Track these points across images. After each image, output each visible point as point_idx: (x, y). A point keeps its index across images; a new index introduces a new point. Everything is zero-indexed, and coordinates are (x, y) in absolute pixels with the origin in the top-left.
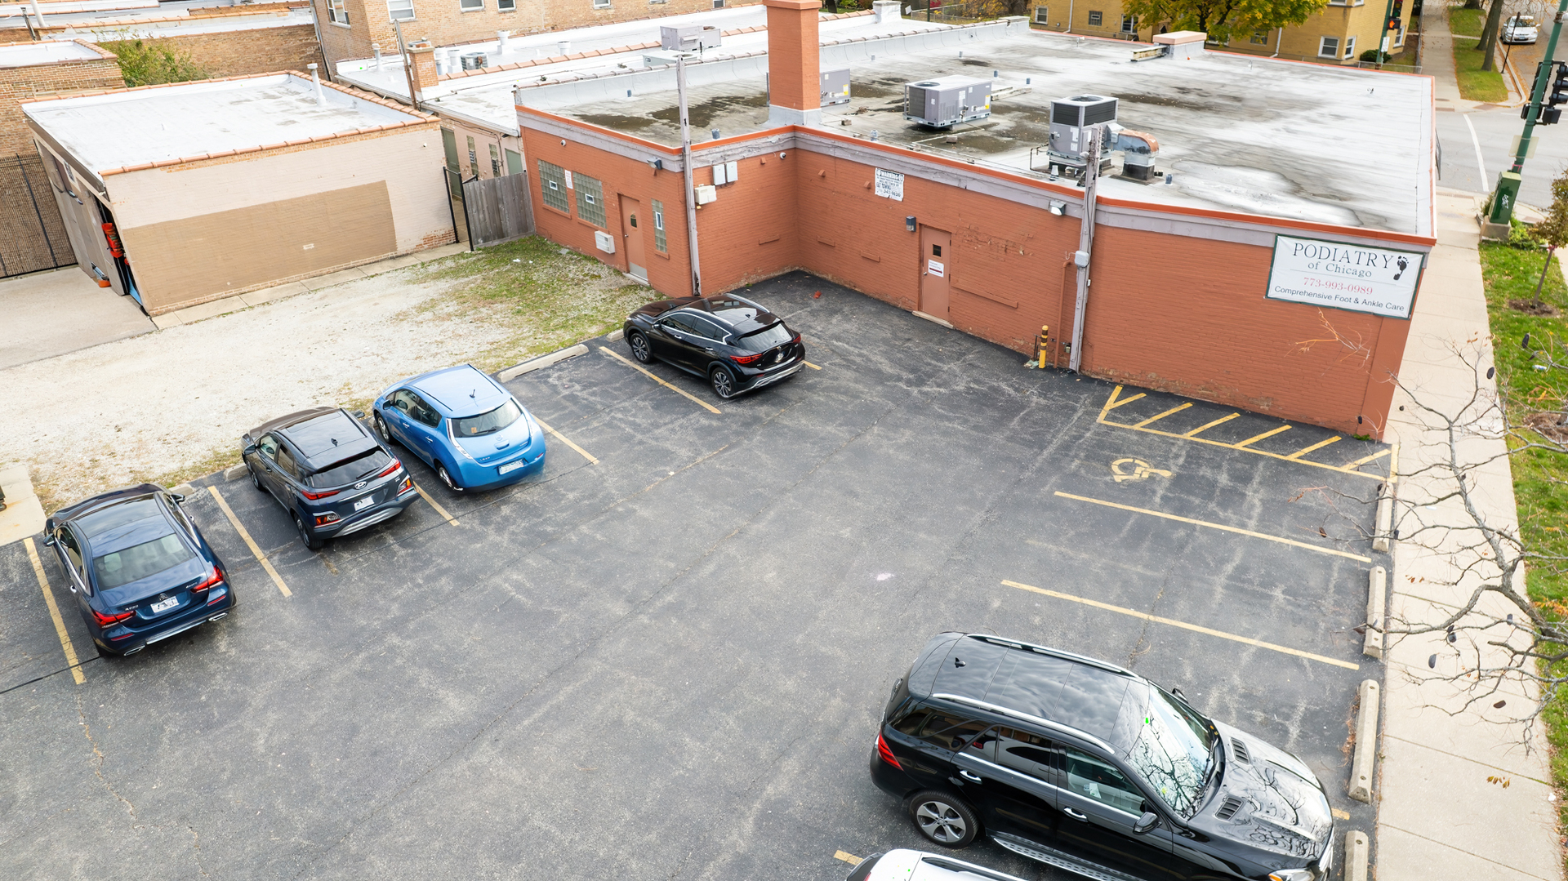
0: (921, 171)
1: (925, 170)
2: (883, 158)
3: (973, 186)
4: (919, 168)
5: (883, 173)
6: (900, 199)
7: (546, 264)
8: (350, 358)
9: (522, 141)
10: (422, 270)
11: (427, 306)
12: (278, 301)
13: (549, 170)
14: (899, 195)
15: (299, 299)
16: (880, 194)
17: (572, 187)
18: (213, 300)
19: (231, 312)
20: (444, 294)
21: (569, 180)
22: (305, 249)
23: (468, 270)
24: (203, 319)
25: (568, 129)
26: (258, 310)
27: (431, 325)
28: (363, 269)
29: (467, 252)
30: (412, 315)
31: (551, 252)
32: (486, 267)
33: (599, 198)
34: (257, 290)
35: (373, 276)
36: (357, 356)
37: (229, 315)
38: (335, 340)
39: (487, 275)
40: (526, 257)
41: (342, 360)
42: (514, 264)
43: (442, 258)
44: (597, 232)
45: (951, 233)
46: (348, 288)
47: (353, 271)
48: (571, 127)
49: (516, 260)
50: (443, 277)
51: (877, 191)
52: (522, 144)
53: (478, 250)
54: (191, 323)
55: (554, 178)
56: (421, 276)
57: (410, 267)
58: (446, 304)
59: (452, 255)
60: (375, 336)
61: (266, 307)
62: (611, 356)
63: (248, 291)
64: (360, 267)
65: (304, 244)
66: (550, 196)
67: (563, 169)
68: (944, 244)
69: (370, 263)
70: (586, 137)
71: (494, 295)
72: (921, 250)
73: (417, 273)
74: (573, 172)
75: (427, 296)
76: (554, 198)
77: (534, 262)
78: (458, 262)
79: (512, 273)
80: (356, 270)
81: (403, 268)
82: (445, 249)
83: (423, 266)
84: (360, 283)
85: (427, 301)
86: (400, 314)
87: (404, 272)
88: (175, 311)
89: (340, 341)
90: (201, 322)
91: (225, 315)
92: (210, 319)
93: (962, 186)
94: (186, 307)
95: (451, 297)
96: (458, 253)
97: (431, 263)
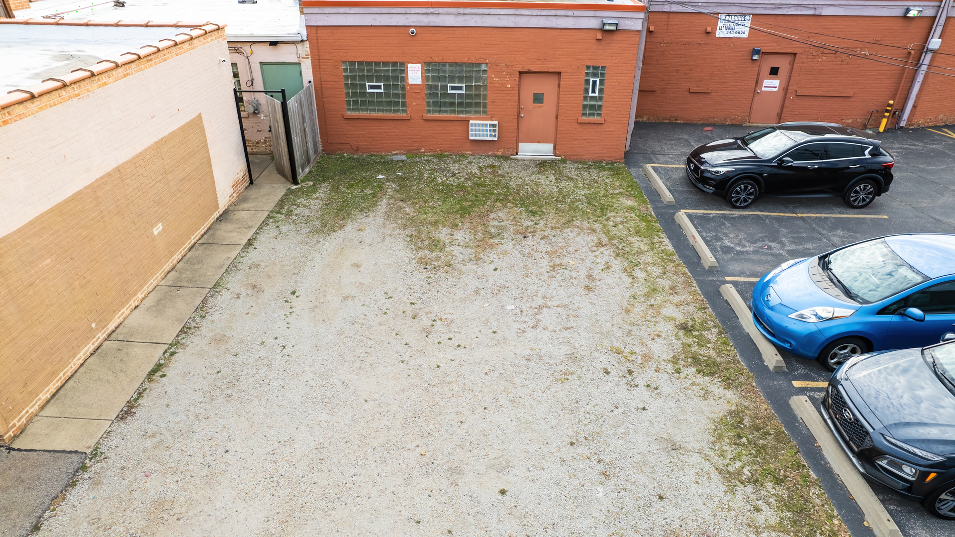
0: (773, 8)
1: (780, 6)
2: (731, 4)
3: (826, 12)
5: (728, 18)
6: (745, 35)
7: (420, 171)
8: (525, 325)
9: (308, 46)
10: (294, 217)
11: (426, 243)
12: (198, 319)
13: (368, 70)
14: (744, 33)
15: (222, 303)
16: (722, 35)
17: (419, 81)
18: (82, 365)
19: (161, 365)
20: (405, 227)
21: (415, 74)
22: (156, 233)
23: (357, 199)
24: (135, 396)
25: (427, 14)
26: (195, 342)
27: (495, 256)
28: (210, 241)
29: (294, 187)
30: (443, 257)
31: (384, 162)
32: (368, 191)
33: (477, 84)
34: (125, 319)
35: (250, 243)
36: (527, 319)
37: (165, 370)
38: (441, 319)
39: (391, 197)
40: (380, 172)
41: (524, 332)
42: (388, 180)
43: (282, 201)
44: (471, 122)
45: (795, 54)
46: (257, 266)
47: (202, 248)
48: (435, 9)
49: (380, 177)
50: (348, 214)
51: (719, 34)
52: (308, 49)
53: (303, 181)
54: (127, 412)
55: (378, 79)
56: (318, 223)
57: (271, 220)
58: (443, 234)
59: (286, 195)
60: (477, 292)
61: (199, 333)
62: (710, 214)
63: (117, 328)
64: (200, 241)
65: (153, 226)
66: (363, 103)
67: (402, 64)
68: (783, 64)
69: (205, 233)
70: (468, 17)
71: (462, 208)
72: (758, 74)
73: (297, 222)
74: (426, 64)
75: (390, 235)
76: (372, 103)
77: (404, 173)
78: (317, 198)
79: (415, 187)
80: (205, 246)
81: (265, 223)
82: (253, 192)
83: (282, 214)
84: (253, 256)
85: (408, 239)
86: (421, 261)
87: (278, 227)
88: (41, 414)
89: (450, 317)
90: (140, 401)
91: (160, 373)
92: (145, 390)
93: (817, 13)
94: (54, 395)
95: (423, 227)
96: (286, 191)
97: (282, 208)
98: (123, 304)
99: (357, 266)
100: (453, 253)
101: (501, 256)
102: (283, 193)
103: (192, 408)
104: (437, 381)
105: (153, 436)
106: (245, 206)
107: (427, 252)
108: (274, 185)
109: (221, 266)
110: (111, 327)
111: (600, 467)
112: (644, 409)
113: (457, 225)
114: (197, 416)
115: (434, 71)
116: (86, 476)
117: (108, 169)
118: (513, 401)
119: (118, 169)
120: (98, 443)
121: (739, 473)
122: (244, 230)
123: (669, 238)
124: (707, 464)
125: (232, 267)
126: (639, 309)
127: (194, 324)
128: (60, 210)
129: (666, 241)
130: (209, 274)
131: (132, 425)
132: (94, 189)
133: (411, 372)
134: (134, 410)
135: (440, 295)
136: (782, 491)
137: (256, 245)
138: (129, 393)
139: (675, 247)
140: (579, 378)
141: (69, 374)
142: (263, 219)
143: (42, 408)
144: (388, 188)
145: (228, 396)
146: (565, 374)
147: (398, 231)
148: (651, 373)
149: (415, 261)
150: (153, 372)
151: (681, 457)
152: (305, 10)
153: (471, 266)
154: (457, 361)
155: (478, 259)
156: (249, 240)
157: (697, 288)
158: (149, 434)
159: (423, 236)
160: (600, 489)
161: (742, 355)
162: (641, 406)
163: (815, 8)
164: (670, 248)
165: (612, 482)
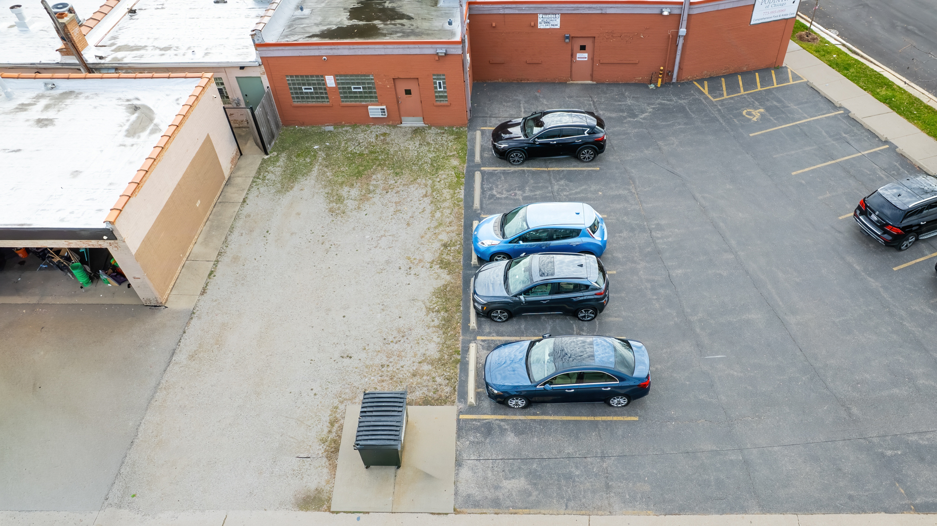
0: (573, 10)
1: (578, 8)
2: (544, 8)
3: (609, 11)
4: (573, 8)
5: (544, 16)
6: (558, 27)
7: (340, 141)
8: (372, 246)
9: (263, 67)
10: (267, 181)
11: (335, 198)
12: (225, 248)
13: (302, 80)
14: (557, 25)
15: (234, 239)
16: (542, 27)
17: (334, 85)
18: (180, 272)
19: (212, 271)
20: (325, 187)
21: (330, 81)
22: (198, 206)
23: (301, 167)
24: (205, 285)
25: (331, 49)
26: (225, 259)
27: (368, 206)
28: (224, 201)
29: (266, 157)
30: (342, 207)
31: (320, 133)
32: (308, 160)
33: (369, 86)
34: (192, 249)
35: (244, 201)
36: (374, 243)
37: (215, 273)
38: (334, 244)
39: (321, 164)
40: (316, 143)
41: (370, 250)
42: (320, 150)
43: (259, 169)
44: (369, 107)
45: (595, 37)
46: (249, 216)
47: (220, 205)
48: (335, 47)
49: (316, 147)
50: (296, 178)
51: (540, 26)
52: (264, 69)
53: (271, 152)
54: (203, 292)
55: (309, 84)
56: (279, 185)
57: (254, 184)
58: (344, 191)
59: (262, 164)
60: (354, 229)
61: (226, 255)
62: (497, 170)
63: (189, 254)
64: (219, 201)
65: (196, 203)
66: (303, 98)
67: (322, 76)
68: (588, 43)
69: (220, 195)
70: (356, 50)
71: (359, 172)
72: (572, 50)
73: (268, 185)
74: (335, 76)
75: (317, 193)
76: (308, 98)
77: (330, 143)
78: (279, 166)
79: (335, 156)
80: (221, 204)
81: (251, 187)
82: (243, 162)
83: (260, 179)
84: (247, 209)
85: (326, 195)
86: (331, 210)
87: (258, 189)
88: (171, 293)
89: (339, 243)
90: (207, 287)
91: (213, 275)
92: (208, 282)
93: (603, 12)
94: (173, 286)
95: (335, 186)
96: (261, 160)
97: (260, 175)
98: (190, 243)
99: (298, 214)
100: (348, 204)
101: (371, 205)
102: (260, 163)
103: (229, 289)
104: (327, 274)
105: (216, 301)
106: (240, 173)
107: (334, 204)
108: (255, 156)
109: (231, 217)
110: (188, 254)
111: (382, 307)
112: (409, 284)
113: (353, 185)
114: (231, 293)
115: (341, 79)
116: (195, 316)
117: (175, 186)
118: (356, 282)
119: (178, 184)
120: (196, 304)
121: (434, 308)
122: (241, 191)
123: (465, 190)
124: (424, 305)
125: (237, 217)
126: (429, 234)
127: (223, 251)
128: (163, 213)
129: (463, 191)
130: (226, 222)
131: (206, 297)
132: (171, 197)
133: (317, 271)
134: (206, 291)
135: (336, 231)
136: (446, 315)
137: (248, 201)
138: (203, 285)
139: (465, 196)
140: (387, 271)
141: (177, 277)
142: (250, 184)
143: (171, 291)
144: (319, 157)
145: (243, 284)
146: (382, 270)
147: (321, 190)
148: (419, 268)
149: (327, 210)
150: (210, 274)
151: (415, 303)
152: (258, 49)
153: (355, 213)
154: (338, 265)
155: (359, 208)
156: (244, 199)
157: (463, 223)
158: (214, 300)
159: (334, 193)
160: (379, 315)
161: (463, 259)
162: (408, 283)
163: (602, 10)
164: (462, 196)
165: (385, 312)
